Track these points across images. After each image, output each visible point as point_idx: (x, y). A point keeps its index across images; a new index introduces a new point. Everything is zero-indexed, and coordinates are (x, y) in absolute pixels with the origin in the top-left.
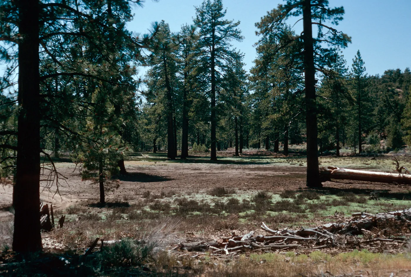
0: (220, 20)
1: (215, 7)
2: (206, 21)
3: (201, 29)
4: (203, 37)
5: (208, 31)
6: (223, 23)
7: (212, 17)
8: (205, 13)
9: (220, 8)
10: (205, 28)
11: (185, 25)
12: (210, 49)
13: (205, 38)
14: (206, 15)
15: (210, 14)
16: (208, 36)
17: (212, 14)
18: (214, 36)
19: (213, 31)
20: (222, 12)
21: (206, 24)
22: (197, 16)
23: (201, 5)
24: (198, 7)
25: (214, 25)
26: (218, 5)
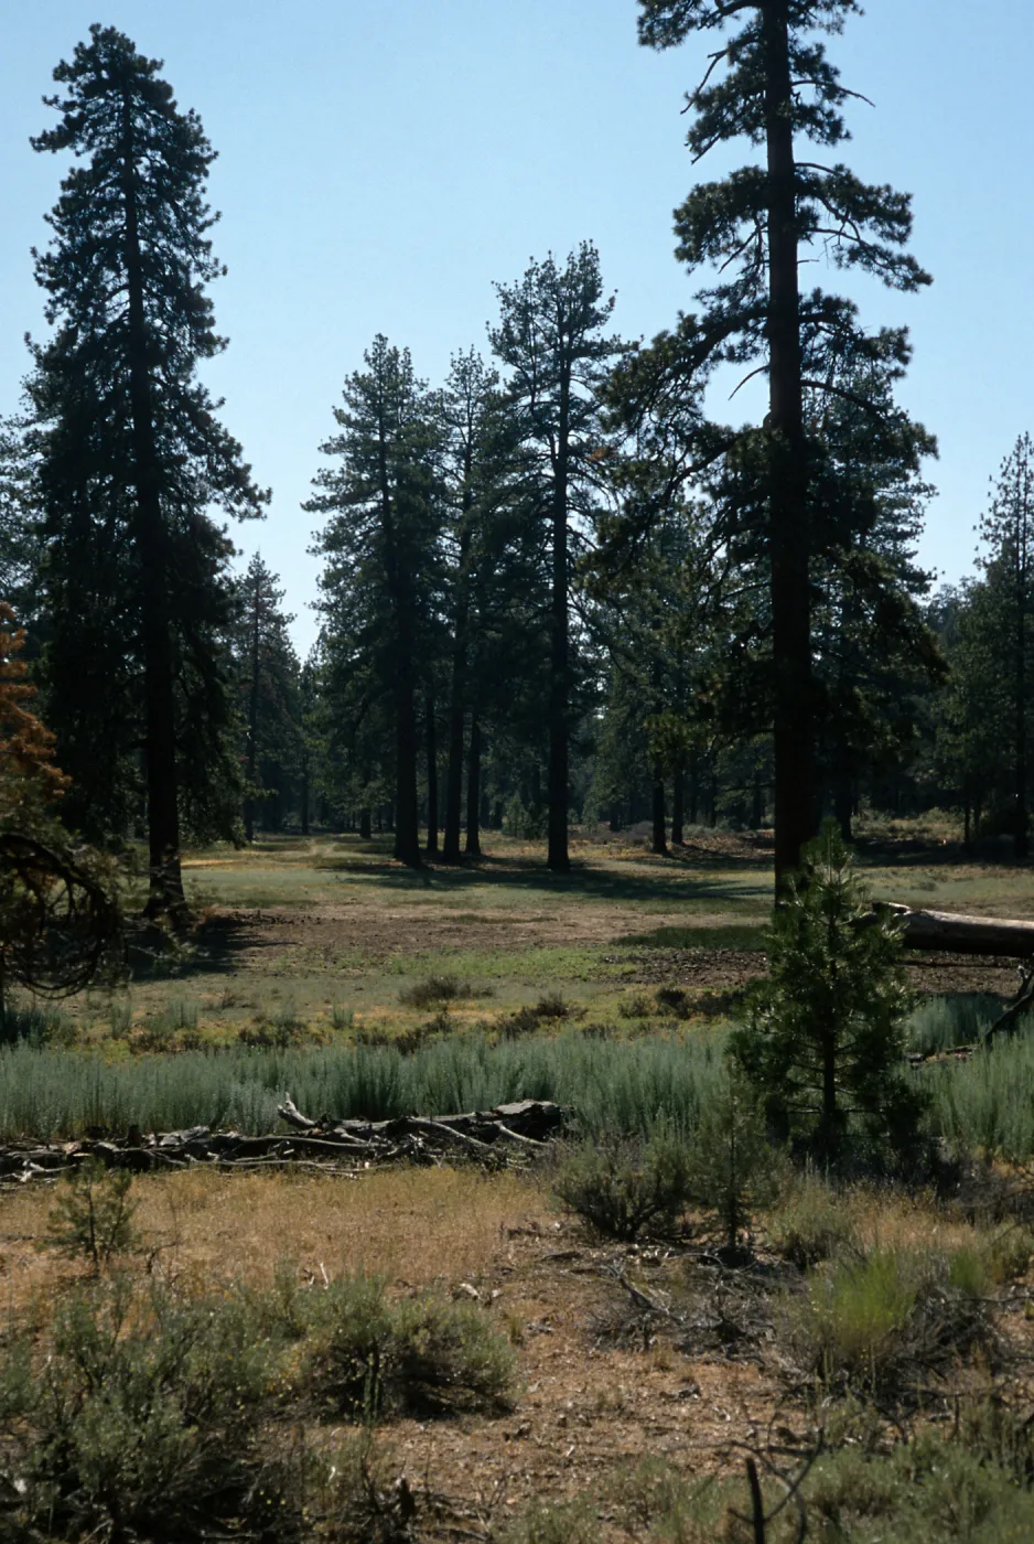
0: (589, 335)
1: (574, 287)
2: (539, 338)
3: (517, 369)
4: (526, 400)
5: (542, 380)
6: (600, 350)
7: (560, 324)
8: (534, 308)
9: (592, 293)
10: (533, 367)
11: (466, 354)
12: (552, 446)
13: (533, 404)
14: (538, 319)
15: (553, 315)
16: (546, 397)
17: (560, 313)
18: (565, 399)
19: (565, 378)
20: (599, 305)
21: (536, 350)
22: (507, 322)
23: (522, 279)
24: (511, 287)
25: (566, 355)
26: (585, 281)
